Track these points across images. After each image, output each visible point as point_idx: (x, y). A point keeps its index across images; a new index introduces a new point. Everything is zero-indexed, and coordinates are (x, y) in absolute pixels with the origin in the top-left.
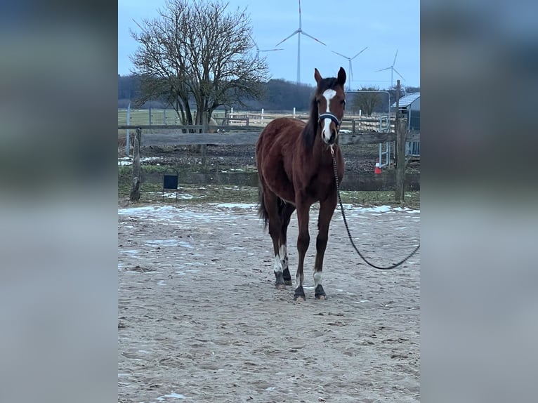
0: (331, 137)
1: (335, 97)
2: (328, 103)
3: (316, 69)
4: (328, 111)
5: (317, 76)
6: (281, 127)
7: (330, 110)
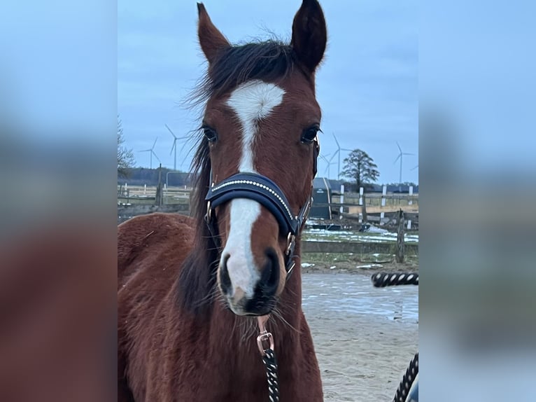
0: (258, 289)
1: (278, 110)
2: (248, 135)
3: (201, 7)
4: (246, 166)
5: (208, 37)
6: (146, 242)
7: (257, 163)
